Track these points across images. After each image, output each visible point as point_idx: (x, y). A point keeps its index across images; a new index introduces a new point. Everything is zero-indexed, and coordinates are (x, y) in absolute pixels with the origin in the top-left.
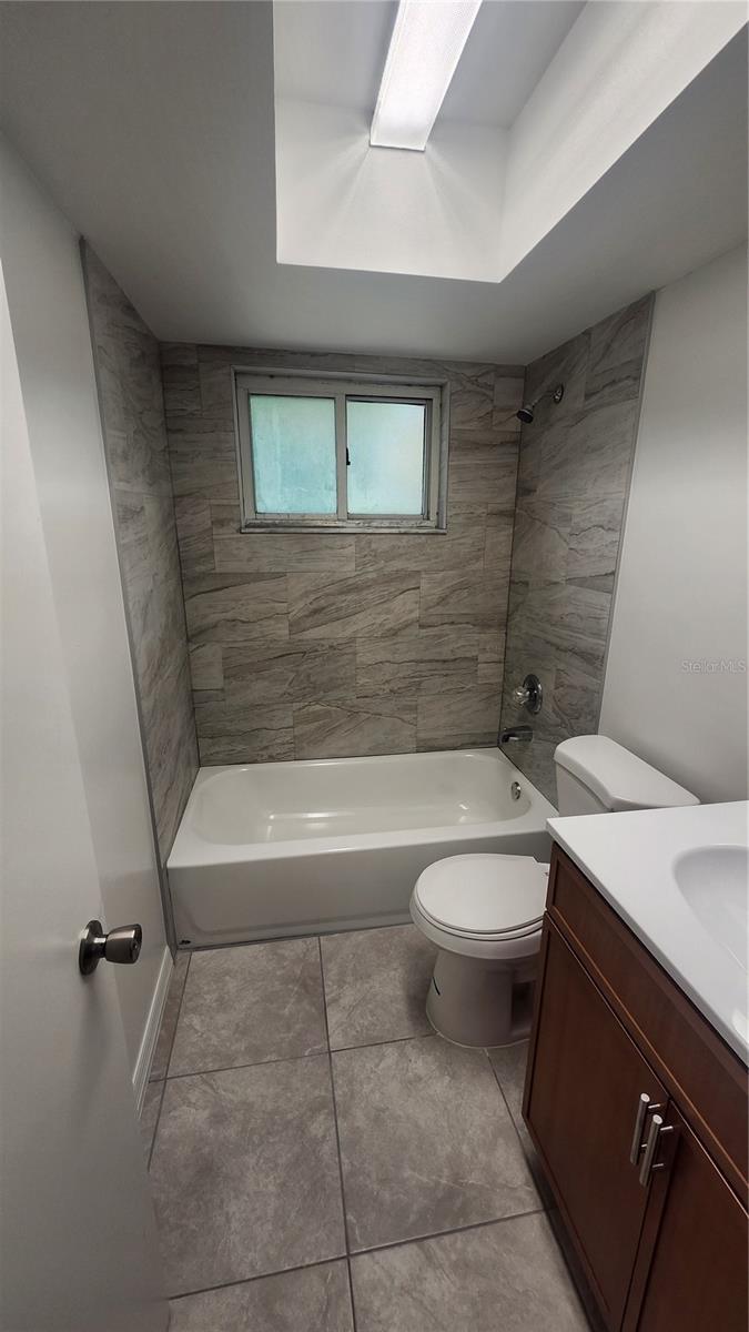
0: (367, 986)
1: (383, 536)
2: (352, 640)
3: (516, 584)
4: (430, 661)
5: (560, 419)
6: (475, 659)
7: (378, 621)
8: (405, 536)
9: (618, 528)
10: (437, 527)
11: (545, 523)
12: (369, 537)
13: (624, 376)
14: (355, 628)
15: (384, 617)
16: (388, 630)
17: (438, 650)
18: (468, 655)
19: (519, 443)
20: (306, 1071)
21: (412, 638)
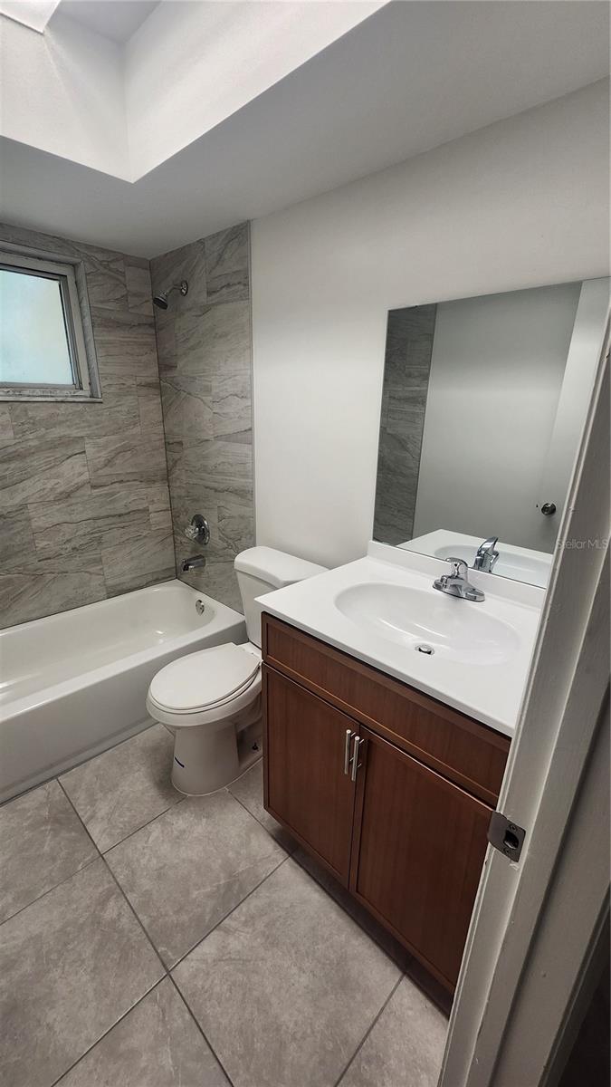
0: (119, 793)
1: (38, 404)
2: (23, 507)
3: (171, 444)
4: (108, 517)
5: (189, 310)
6: (146, 510)
7: (49, 486)
8: (63, 404)
9: (249, 396)
10: (92, 396)
11: (189, 394)
12: (23, 404)
13: (236, 282)
14: (25, 494)
15: (53, 482)
16: (61, 493)
17: (112, 506)
18: (141, 508)
19: (154, 325)
20: (84, 880)
21: (86, 498)
